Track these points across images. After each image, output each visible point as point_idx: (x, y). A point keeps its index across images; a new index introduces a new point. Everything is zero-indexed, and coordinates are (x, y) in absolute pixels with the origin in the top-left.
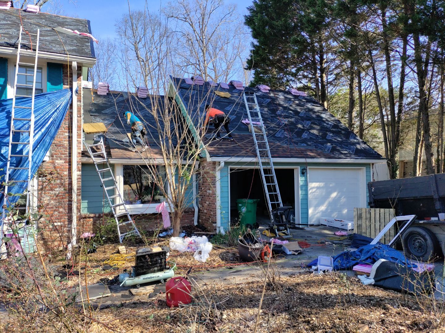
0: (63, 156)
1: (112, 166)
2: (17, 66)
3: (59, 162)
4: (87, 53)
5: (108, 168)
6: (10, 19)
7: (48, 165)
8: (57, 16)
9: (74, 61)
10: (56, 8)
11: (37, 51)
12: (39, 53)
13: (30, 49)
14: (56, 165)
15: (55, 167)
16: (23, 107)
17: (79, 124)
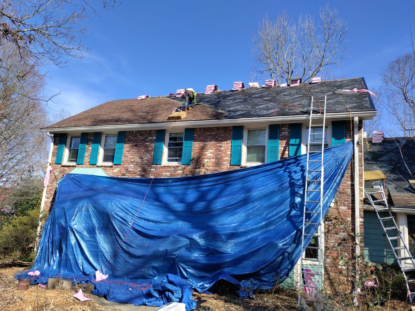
0: (346, 203)
1: (395, 214)
2: (310, 128)
3: (343, 208)
4: (367, 108)
5: (390, 216)
6: (301, 93)
7: (333, 210)
8: (335, 81)
9: (356, 116)
10: (327, 73)
11: (325, 114)
12: (326, 115)
13: (319, 113)
14: (340, 211)
15: (339, 213)
16: (314, 161)
17: (360, 173)
